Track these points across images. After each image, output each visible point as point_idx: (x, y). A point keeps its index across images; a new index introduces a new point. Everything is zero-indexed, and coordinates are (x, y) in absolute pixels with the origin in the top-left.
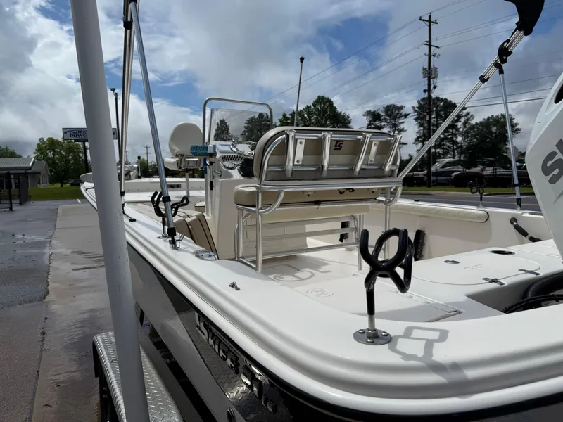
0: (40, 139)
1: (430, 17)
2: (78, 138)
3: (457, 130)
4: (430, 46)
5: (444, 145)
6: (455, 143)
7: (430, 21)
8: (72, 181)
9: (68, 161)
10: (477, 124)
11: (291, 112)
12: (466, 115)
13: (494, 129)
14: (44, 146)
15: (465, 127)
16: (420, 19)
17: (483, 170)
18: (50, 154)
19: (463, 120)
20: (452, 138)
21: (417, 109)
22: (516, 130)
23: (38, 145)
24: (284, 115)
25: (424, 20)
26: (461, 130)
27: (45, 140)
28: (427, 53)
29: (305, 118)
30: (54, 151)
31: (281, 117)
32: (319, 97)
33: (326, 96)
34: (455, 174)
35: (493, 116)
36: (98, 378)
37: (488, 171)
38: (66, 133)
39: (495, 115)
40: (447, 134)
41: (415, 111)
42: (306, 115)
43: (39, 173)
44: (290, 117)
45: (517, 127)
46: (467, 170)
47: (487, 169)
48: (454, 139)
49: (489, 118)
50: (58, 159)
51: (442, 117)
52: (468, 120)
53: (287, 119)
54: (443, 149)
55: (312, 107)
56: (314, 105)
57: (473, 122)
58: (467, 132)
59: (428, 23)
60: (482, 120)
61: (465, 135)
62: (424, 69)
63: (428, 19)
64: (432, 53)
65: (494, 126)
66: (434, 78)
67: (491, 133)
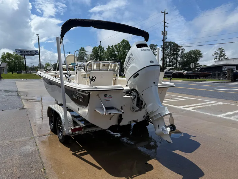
0: (3, 53)
1: (165, 11)
2: (22, 54)
3: (178, 55)
4: (165, 22)
5: (173, 61)
6: (177, 60)
7: (165, 13)
8: (18, 72)
9: (15, 63)
10: (186, 53)
11: (111, 46)
12: (182, 49)
13: (193, 55)
14: (5, 56)
15: (182, 54)
16: (161, 12)
17: (184, 72)
18: (8, 60)
19: (181, 51)
20: (176, 58)
21: (162, 46)
22: (202, 56)
23: (2, 55)
24: (109, 47)
25: (163, 12)
26: (180, 55)
27: (5, 53)
28: (164, 25)
29: (117, 48)
30: (9, 58)
31: (107, 47)
32: (123, 40)
33: (126, 40)
34: (173, 73)
35: (192, 50)
36: (49, 117)
37: (185, 72)
38: (17, 51)
39: (193, 50)
40: (174, 57)
41: (162, 47)
42: (118, 47)
43: (4, 68)
44: (111, 47)
45: (202, 55)
46: (178, 72)
47: (185, 71)
48: (177, 59)
49: (191, 51)
50: (11, 62)
51: (172, 50)
52: (183, 51)
53: (110, 48)
54: (172, 63)
55: (121, 44)
56: (121, 43)
57: (185, 52)
58: (182, 56)
59: (164, 14)
60: (188, 52)
61: (181, 58)
62: (162, 32)
63: (164, 12)
64: (166, 25)
65: (193, 54)
66: (166, 35)
67: (191, 57)
